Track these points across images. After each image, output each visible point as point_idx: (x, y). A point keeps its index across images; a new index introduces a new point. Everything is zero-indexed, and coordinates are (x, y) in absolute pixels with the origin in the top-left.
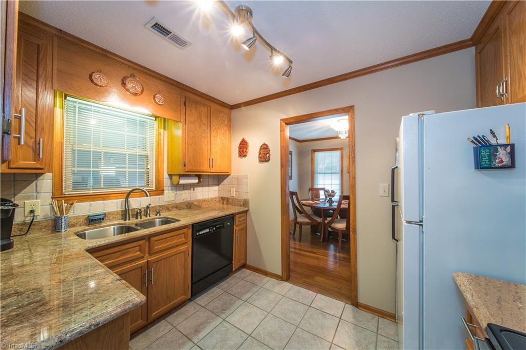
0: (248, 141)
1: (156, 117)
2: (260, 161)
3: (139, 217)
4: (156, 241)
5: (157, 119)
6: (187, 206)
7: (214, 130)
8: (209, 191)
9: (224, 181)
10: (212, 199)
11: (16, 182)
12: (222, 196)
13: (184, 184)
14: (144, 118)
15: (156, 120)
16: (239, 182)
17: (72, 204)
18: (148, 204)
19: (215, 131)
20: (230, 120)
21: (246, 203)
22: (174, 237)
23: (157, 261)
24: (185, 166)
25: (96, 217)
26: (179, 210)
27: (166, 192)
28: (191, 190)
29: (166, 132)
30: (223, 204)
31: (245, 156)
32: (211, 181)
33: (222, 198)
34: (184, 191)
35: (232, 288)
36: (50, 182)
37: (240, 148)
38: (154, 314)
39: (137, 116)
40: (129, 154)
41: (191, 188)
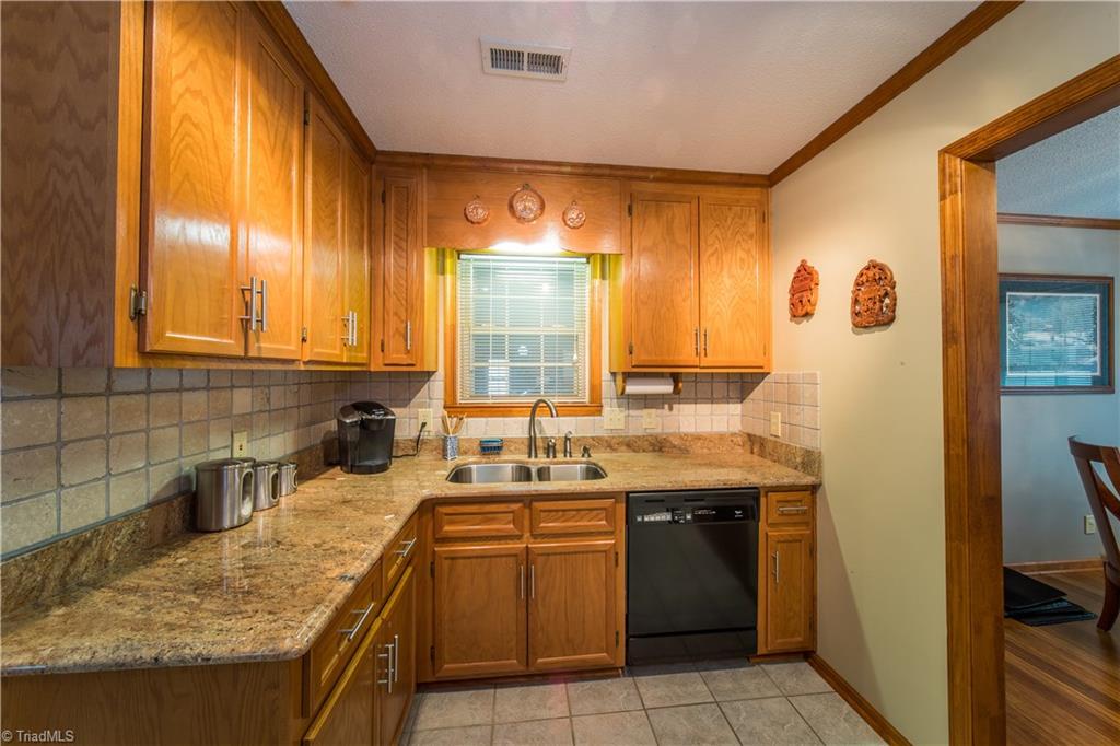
0: (816, 268)
1: (588, 257)
2: (856, 325)
3: (551, 455)
4: (545, 511)
5: (591, 260)
6: (652, 444)
7: (712, 254)
8: (712, 414)
9: (755, 391)
10: (721, 437)
11: (412, 384)
12: (751, 432)
13: (646, 395)
14: (569, 263)
15: (588, 262)
16: (791, 395)
17: (461, 419)
18: (566, 432)
19: (713, 260)
20: (764, 218)
21: (810, 461)
22: (583, 513)
23: (548, 554)
24: (631, 353)
25: (491, 445)
26: (634, 451)
27: (606, 410)
28: (663, 408)
29: (607, 282)
30: (752, 452)
31: (808, 315)
32: (720, 388)
33: (749, 435)
34: (646, 412)
35: (739, 704)
36: (442, 383)
37: (794, 291)
38: (540, 660)
39: (554, 262)
40: (546, 336)
41: (663, 404)
